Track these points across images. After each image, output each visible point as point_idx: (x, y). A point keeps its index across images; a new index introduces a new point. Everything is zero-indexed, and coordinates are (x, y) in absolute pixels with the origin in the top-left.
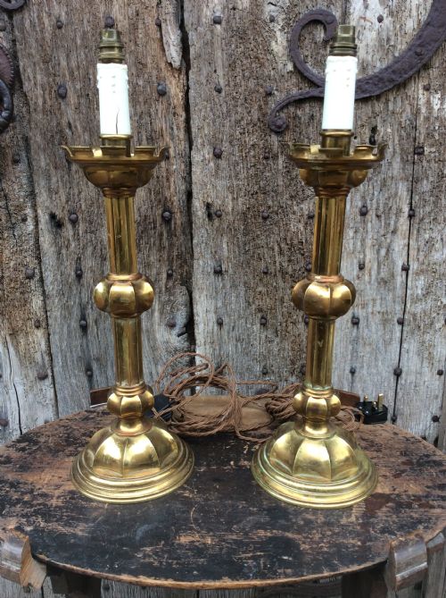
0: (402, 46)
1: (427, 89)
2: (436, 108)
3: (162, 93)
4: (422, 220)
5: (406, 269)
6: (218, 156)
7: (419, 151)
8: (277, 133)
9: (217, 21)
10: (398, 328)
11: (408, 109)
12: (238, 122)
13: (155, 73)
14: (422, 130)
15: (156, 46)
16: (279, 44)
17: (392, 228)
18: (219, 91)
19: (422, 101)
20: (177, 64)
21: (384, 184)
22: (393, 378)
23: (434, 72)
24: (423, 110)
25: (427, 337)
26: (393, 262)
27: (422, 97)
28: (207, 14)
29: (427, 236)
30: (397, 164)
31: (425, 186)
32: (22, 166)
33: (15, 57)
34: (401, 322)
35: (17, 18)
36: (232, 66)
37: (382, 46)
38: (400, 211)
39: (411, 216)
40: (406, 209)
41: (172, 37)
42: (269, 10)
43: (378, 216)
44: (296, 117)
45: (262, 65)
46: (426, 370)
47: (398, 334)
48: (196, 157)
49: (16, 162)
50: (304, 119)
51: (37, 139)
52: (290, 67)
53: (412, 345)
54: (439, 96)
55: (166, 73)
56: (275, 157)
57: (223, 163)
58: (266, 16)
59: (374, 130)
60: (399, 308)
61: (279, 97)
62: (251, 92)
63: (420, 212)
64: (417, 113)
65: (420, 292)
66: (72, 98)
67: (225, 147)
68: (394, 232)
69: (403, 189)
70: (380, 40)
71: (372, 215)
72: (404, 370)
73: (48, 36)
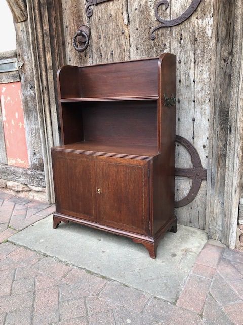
0: (188, 6)
1: (197, 18)
2: (200, 24)
3: (123, 33)
4: (199, 63)
5: (194, 81)
6: (137, 49)
7: (196, 40)
8: (153, 40)
9: (136, 9)
10: (193, 103)
11: (192, 26)
12: (142, 38)
13: (121, 27)
14: (197, 32)
15: (121, 20)
16: (153, 13)
17: (189, 67)
18: (137, 30)
19: (196, 23)
20: (126, 24)
21: (186, 52)
22: (192, 122)
23: (199, 13)
24: (196, 26)
25: (203, 106)
26: (190, 79)
27: (196, 21)
28: (134, 8)
29: (200, 69)
30: (189, 46)
31: (199, 52)
32: (91, 59)
33: (90, 29)
34: (194, 101)
35: (90, 18)
36: (140, 22)
37: (182, 7)
38: (191, 61)
39: (195, 62)
40: (193, 60)
41: (125, 16)
42: (150, 3)
43: (185, 64)
44: (158, 34)
45: (149, 20)
46: (203, 119)
47: (193, 105)
48: (131, 50)
49: (89, 57)
50: (160, 34)
51: (94, 50)
52: (156, 19)
53: (198, 109)
54: (201, 20)
55: (124, 27)
56: (153, 47)
57: (139, 51)
58: (149, 5)
59: (181, 35)
60: (193, 96)
61: (153, 29)
62: (146, 29)
63: (198, 61)
64: (194, 27)
65: (199, 89)
66: (102, 37)
67: (139, 46)
68: (190, 69)
69: (191, 53)
70: (181, 6)
71: (182, 63)
72: (196, 119)
73: (97, 22)
